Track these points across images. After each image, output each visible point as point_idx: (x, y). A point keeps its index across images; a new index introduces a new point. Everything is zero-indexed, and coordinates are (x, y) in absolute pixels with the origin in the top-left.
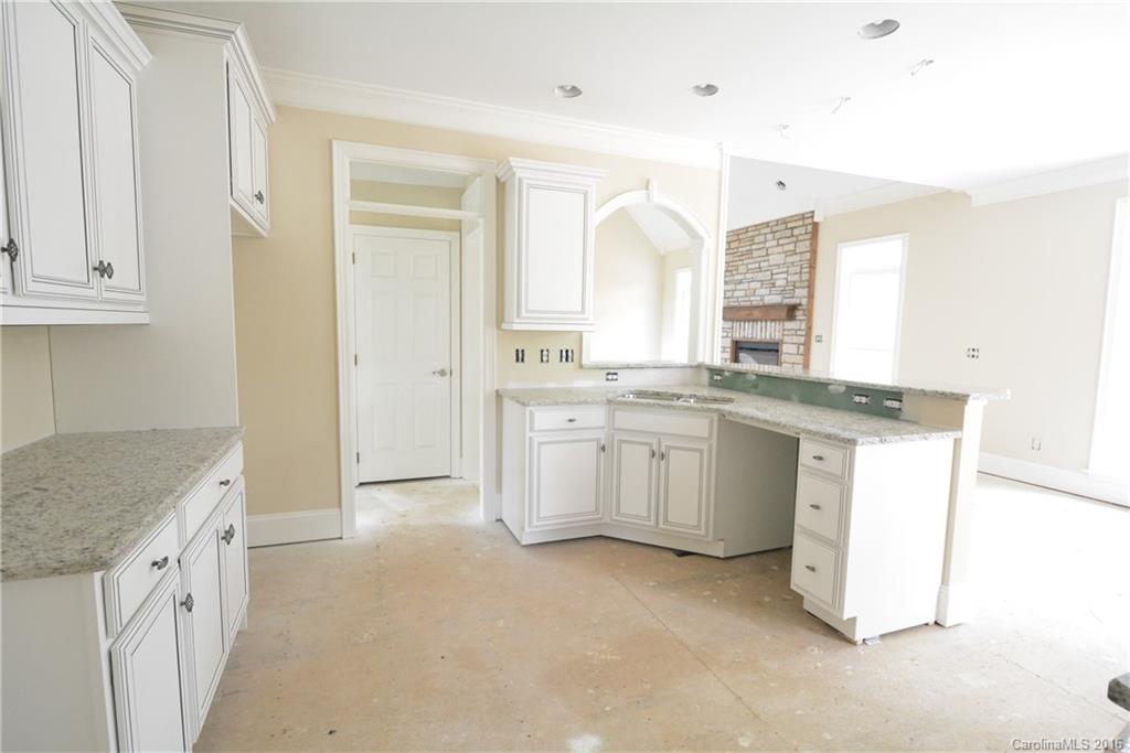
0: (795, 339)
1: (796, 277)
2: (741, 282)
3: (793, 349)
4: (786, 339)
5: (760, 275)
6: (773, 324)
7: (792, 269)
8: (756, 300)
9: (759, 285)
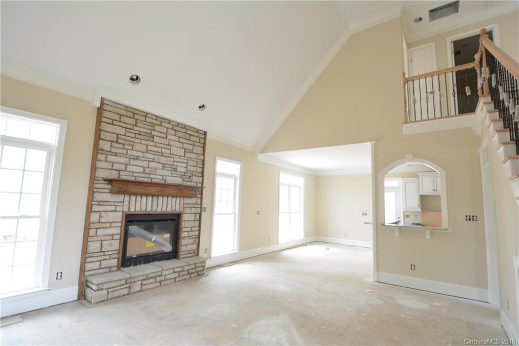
0: (194, 210)
1: (193, 169)
2: (137, 158)
3: (192, 217)
4: (188, 210)
5: (162, 158)
6: (174, 199)
7: (191, 163)
8: (157, 178)
9: (160, 166)
